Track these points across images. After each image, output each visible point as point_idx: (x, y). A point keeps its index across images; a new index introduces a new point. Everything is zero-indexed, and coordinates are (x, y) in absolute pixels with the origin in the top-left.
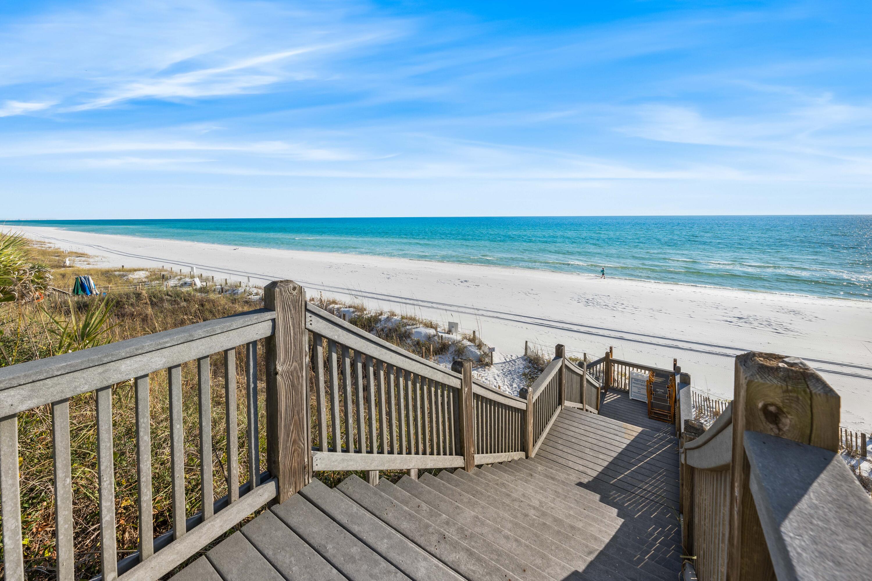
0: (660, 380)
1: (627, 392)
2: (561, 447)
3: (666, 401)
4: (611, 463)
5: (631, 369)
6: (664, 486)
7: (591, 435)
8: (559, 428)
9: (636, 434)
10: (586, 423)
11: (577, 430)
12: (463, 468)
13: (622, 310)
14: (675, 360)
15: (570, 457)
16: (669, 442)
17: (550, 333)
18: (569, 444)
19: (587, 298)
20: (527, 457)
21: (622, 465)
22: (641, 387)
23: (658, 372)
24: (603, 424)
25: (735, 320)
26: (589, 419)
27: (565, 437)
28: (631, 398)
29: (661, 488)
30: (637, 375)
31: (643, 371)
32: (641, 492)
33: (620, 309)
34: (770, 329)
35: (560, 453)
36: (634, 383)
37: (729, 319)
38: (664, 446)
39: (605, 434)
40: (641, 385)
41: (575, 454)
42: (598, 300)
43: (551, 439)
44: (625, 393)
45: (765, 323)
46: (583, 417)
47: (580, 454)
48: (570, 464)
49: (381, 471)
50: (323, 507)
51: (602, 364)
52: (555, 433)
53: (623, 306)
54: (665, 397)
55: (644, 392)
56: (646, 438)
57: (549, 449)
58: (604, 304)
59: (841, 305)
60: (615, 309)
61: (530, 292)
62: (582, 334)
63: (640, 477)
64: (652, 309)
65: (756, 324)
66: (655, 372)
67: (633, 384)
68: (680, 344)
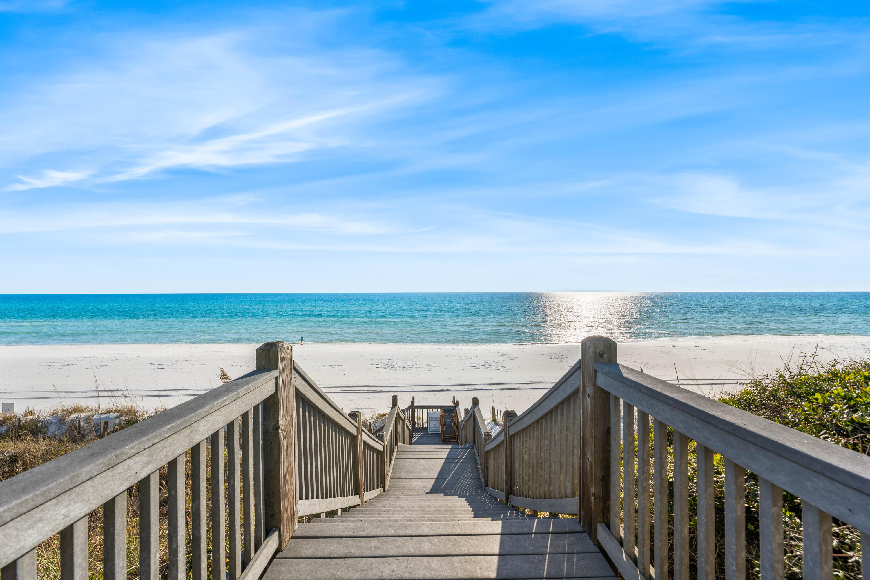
0: (448, 413)
1: (426, 429)
2: (404, 476)
3: (452, 428)
4: (439, 474)
5: (429, 410)
6: (471, 477)
7: (422, 460)
8: (400, 463)
9: (448, 450)
10: (416, 453)
11: (412, 460)
12: (359, 505)
13: (410, 369)
14: (454, 397)
15: (412, 481)
16: (468, 448)
17: (358, 398)
18: (409, 472)
19: (384, 362)
20: (384, 490)
21: (446, 473)
22: (436, 422)
23: (446, 408)
24: (427, 450)
25: (477, 365)
26: (417, 450)
27: (405, 468)
28: (429, 433)
29: (470, 479)
30: (433, 413)
31: (436, 410)
32: (460, 486)
33: (408, 369)
34: (494, 368)
35: (404, 481)
36: (431, 420)
37: (474, 365)
38: (465, 452)
39: (430, 457)
40: (436, 420)
41: (415, 478)
42: (392, 364)
43: (396, 473)
44: (425, 430)
45: (492, 364)
46: (413, 450)
47: (418, 476)
48: (414, 485)
49: (326, 513)
50: (325, 535)
51: (409, 411)
52: (398, 468)
53: (410, 366)
54: (451, 425)
55: (438, 425)
56: (455, 450)
57: (396, 481)
58: (397, 366)
59: (524, 348)
60: (405, 369)
61: (335, 364)
62: (384, 393)
63: (458, 477)
64: (429, 365)
65: (487, 366)
66: (444, 408)
67: (431, 422)
68: (450, 388)
